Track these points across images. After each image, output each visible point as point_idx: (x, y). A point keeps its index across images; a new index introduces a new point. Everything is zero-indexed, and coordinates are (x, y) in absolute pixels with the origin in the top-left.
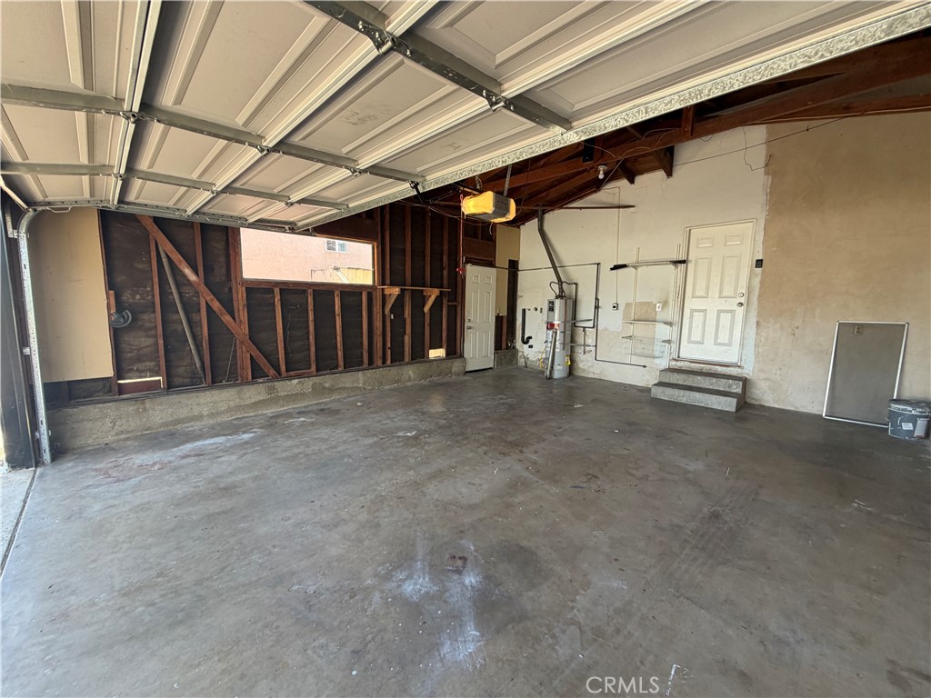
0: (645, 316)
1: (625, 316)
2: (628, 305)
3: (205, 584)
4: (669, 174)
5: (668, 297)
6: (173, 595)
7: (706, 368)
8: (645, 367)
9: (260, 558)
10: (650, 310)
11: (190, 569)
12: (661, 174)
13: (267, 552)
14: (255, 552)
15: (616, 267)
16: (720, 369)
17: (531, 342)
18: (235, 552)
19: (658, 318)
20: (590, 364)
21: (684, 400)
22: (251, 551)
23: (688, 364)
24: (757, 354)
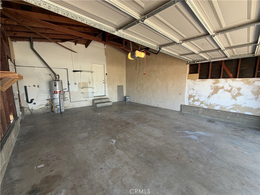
0: (85, 86)
1: (79, 87)
2: (79, 83)
3: (230, 169)
4: (86, 47)
5: (90, 81)
6: (241, 174)
7: (100, 97)
8: (87, 101)
9: (211, 161)
10: (86, 85)
11: (232, 176)
12: (84, 46)
13: (207, 161)
14: (210, 163)
15: (74, 71)
16: (103, 97)
17: (34, 102)
18: (215, 168)
19: (88, 87)
20: (68, 104)
21: (104, 105)
22: (211, 164)
23: (97, 97)
24: (108, 93)
